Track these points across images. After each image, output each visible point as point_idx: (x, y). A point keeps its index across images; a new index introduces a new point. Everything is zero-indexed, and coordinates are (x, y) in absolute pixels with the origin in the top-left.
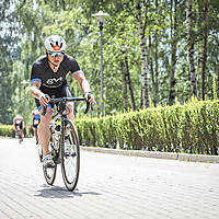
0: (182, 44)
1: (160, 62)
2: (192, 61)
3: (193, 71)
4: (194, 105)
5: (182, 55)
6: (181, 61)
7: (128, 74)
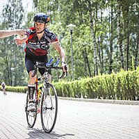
0: (116, 41)
1: (104, 51)
2: (121, 50)
3: (122, 55)
4: (122, 73)
5: (116, 47)
6: (115, 50)
7: (87, 58)
